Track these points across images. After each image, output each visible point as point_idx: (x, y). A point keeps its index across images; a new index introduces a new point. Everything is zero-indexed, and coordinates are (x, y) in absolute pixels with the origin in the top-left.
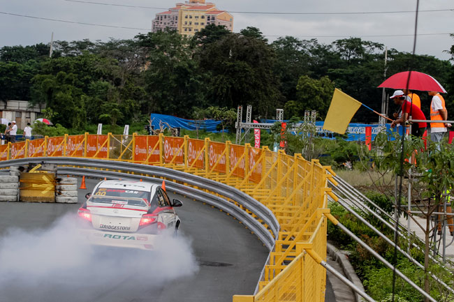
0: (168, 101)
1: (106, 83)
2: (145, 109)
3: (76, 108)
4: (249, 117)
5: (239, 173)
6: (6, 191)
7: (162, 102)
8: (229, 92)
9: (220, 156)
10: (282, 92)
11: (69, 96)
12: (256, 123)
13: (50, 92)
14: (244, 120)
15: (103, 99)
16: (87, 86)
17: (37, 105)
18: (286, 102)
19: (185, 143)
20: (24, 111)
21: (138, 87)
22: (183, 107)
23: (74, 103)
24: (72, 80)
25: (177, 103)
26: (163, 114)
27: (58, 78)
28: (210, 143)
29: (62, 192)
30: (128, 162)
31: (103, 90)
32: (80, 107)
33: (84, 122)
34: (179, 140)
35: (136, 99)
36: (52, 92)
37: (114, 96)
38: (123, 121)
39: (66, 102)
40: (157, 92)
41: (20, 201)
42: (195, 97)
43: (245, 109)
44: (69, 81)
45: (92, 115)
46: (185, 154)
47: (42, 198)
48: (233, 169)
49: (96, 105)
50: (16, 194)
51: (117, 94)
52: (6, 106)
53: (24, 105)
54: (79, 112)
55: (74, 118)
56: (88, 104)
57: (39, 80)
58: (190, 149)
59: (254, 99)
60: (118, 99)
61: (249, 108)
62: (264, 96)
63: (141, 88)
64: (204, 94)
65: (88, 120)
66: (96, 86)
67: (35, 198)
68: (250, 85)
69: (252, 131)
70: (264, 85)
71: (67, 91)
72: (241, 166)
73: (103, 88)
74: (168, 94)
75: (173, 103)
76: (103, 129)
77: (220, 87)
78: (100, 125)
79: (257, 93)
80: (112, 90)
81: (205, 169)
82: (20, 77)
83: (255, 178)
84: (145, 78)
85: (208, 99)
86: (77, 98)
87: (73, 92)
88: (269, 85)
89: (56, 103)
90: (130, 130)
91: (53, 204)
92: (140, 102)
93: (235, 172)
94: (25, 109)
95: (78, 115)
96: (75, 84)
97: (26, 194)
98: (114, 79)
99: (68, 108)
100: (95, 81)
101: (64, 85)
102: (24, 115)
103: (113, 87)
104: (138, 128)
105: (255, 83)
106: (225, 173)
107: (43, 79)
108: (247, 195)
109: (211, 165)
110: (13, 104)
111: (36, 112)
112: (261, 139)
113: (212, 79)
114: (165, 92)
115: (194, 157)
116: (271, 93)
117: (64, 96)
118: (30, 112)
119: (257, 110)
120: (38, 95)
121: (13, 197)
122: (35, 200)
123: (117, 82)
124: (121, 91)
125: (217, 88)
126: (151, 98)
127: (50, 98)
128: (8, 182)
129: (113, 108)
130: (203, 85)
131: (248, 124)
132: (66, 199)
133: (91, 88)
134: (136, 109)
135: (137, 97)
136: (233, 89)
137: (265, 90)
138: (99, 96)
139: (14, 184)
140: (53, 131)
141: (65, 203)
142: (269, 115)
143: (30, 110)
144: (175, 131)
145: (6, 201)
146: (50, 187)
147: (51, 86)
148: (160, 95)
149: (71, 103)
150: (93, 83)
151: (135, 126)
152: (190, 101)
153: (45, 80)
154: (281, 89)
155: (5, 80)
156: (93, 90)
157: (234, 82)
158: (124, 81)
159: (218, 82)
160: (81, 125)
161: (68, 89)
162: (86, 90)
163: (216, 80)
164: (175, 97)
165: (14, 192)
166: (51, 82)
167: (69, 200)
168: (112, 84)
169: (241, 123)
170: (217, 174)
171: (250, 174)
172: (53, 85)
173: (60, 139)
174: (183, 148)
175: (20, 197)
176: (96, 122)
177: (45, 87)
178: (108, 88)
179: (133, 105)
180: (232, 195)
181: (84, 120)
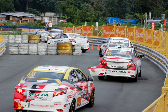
0: (114, 11)
1: (87, 4)
2: (104, 15)
3: (75, 15)
4: (150, 18)
5: (149, 41)
6: (52, 50)
7: (112, 12)
8: (141, 7)
9: (141, 34)
10: (163, 6)
11: (72, 10)
12: (152, 20)
13: (64, 8)
14: (148, 19)
15: (86, 11)
16: (79, 6)
17: (58, 14)
18: (165, 11)
19: (125, 29)
20: (53, 17)
21: (102, 6)
22: (121, 14)
23: (74, 13)
24: (73, 3)
25: (118, 12)
26: (112, 17)
27: (67, 2)
28: (136, 29)
29: (75, 50)
30: (101, 38)
31: (86, 7)
32: (77, 15)
33: (79, 21)
34: (123, 28)
35: (100, 11)
36: (65, 8)
37: (91, 10)
38: (95, 20)
39: (71, 13)
40: (109, 8)
41: (57, 55)
42: (126, 10)
43: (148, 14)
44: (72, 4)
45: (82, 18)
46: (125, 34)
47: (67, 53)
48: (147, 40)
49: (84, 14)
50: (56, 51)
51: (93, 9)
52: (44, 15)
53: (52, 14)
54: (76, 17)
55: (74, 20)
56: (80, 13)
57: (59, 3)
58: (128, 31)
59: (152, 10)
60: (93, 11)
61: (150, 14)
62: (156, 8)
63: (103, 6)
64: (130, 8)
65: (80, 20)
66: (83, 5)
67: (64, 53)
68: (150, 4)
69: (151, 23)
70: (156, 3)
71: (71, 8)
72: (150, 38)
73: (86, 6)
74: (114, 8)
75: (116, 12)
76: (87, 24)
77: (137, 5)
78: (86, 22)
79: (153, 7)
80: (90, 7)
81: (134, 40)
82: (51, 3)
83: (157, 43)
84: (104, 2)
85: (132, 10)
86: (75, 11)
87: (73, 8)
88: (158, 4)
89: (66, 13)
90: (98, 24)
91: (71, 56)
92: (102, 12)
93: (147, 41)
94: (53, 16)
95: (76, 18)
96: (74, 5)
97: (60, 51)
98: (91, 2)
99: (72, 15)
100: (83, 3)
101: (69, 6)
102: (53, 19)
103: (91, 6)
104: (102, 23)
105: (152, 3)
106: (143, 41)
107: (60, 3)
108: (153, 50)
109: (137, 38)
110: (48, 14)
111: (58, 17)
112: (155, 27)
113: (133, 2)
114: (113, 8)
115: (129, 35)
116: (159, 7)
117: (70, 10)
118: (55, 17)
119: (153, 15)
120: (58, 10)
121: (55, 53)
122: (64, 54)
123: (92, 4)
124: (94, 8)
125: (135, 5)
126: (107, 11)
127: (64, 11)
128: (53, 47)
129: (92, 15)
130: (129, 4)
131: (150, 21)
132: (77, 53)
133: (81, 6)
134: (101, 15)
135: (101, 10)
136: (142, 6)
137: (156, 6)
138: (85, 10)
139: (55, 47)
140: (68, 25)
141: (77, 55)
142: (158, 17)
143: (55, 16)
144: (120, 24)
145: (52, 55)
146: (70, 48)
147: (64, 6)
148: (111, 9)
149: (73, 13)
150: (82, 4)
151: (100, 22)
152: (124, 11)
153: (61, 4)
154: (163, 5)
155: (44, 4)
156: (82, 7)
157: (143, 3)
158: (95, 3)
159: (136, 3)
160: (77, 22)
161: (72, 7)
162: (79, 8)
163: (135, 2)
164: (117, 9)
165: (55, 51)
166: (64, 4)
167: (78, 54)
168: (90, 5)
169: (146, 20)
170: (140, 42)
171: (154, 41)
172: (65, 5)
173: (71, 28)
174: (125, 31)
175: (58, 53)
176: (83, 21)
177: (61, 6)
178: (88, 7)
179: (99, 13)
180: (147, 51)
181: (78, 21)
